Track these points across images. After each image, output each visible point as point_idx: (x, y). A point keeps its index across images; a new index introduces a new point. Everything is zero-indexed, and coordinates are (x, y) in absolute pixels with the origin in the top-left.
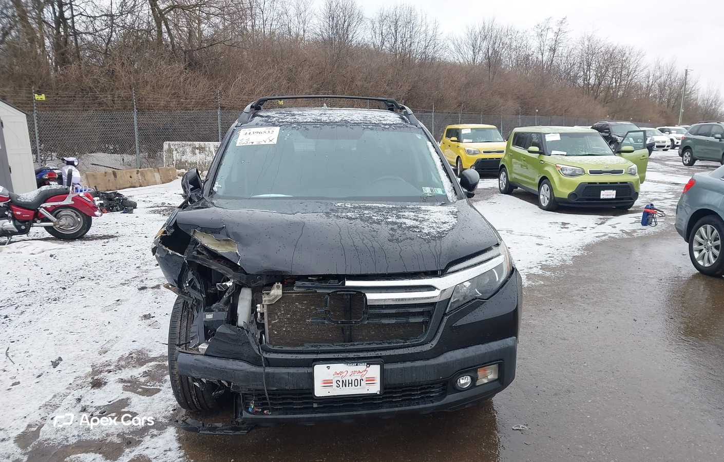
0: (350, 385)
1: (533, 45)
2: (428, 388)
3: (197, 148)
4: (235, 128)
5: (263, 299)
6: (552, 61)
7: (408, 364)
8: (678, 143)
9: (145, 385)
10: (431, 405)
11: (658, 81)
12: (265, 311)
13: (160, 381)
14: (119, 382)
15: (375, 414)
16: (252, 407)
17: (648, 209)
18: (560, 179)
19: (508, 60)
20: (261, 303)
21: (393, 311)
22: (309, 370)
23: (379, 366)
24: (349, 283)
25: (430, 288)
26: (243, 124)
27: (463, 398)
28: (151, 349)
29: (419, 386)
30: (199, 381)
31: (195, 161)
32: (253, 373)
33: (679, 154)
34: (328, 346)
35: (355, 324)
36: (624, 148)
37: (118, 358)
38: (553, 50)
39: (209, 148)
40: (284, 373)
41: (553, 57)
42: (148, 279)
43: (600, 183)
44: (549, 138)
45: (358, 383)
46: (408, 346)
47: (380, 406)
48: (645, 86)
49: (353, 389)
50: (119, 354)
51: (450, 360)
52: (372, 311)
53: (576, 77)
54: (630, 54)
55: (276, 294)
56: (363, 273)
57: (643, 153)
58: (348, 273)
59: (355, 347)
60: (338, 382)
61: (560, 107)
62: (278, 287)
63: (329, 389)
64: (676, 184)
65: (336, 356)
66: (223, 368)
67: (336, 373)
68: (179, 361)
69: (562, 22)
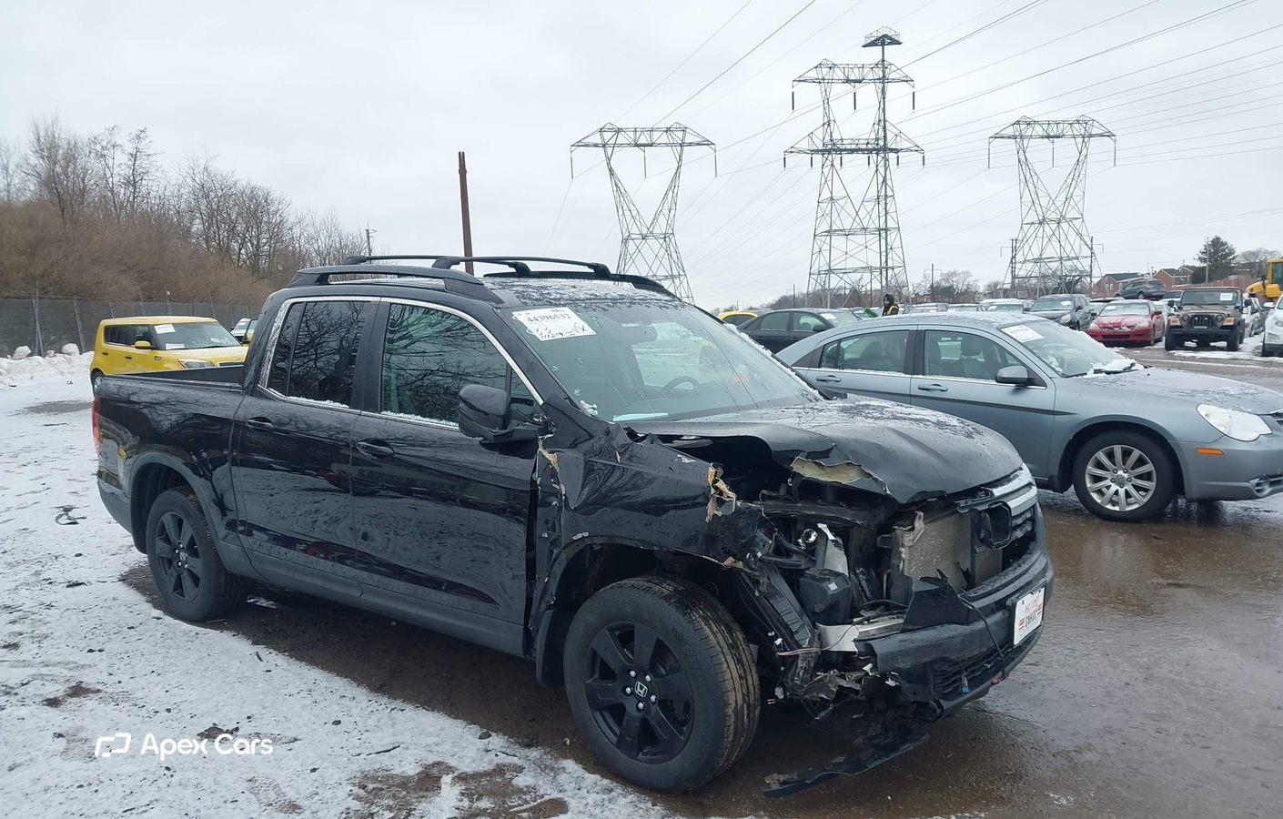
12: (907, 556)
22: (1006, 612)
38: (132, 184)
41: (134, 197)
55: (919, 527)
60: (1026, 619)
61: (201, 287)
62: (920, 517)
63: (1022, 632)
67: (1027, 608)
68: (877, 650)
69: (138, 137)
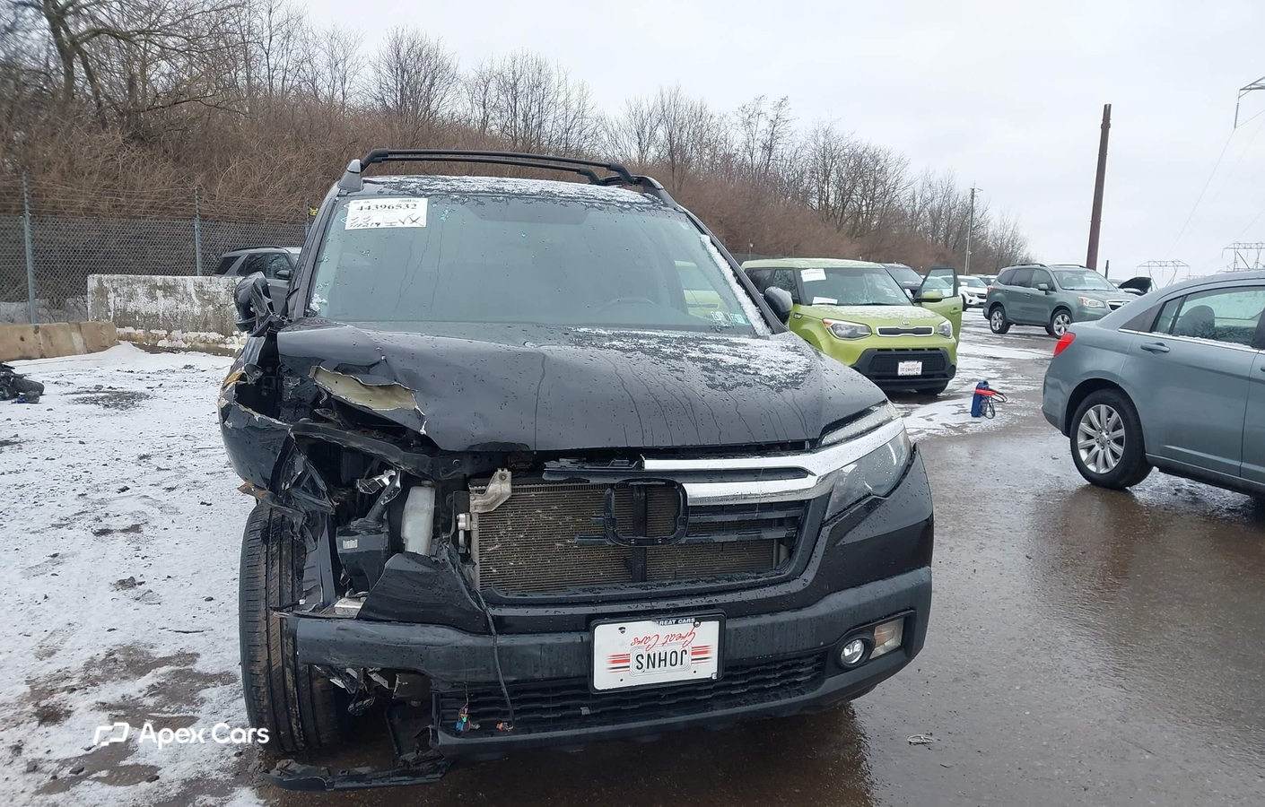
0: (663, 663)
1: (736, 139)
2: (794, 665)
3: (160, 288)
4: (337, 199)
5: (472, 503)
6: (768, 166)
7: (766, 619)
8: (971, 301)
9: (159, 712)
10: (801, 698)
11: (929, 207)
12: (475, 526)
13: (190, 702)
14: (99, 709)
15: (702, 720)
16: (465, 720)
17: (981, 389)
18: (832, 343)
19: (699, 159)
20: (467, 511)
21: (734, 518)
22: (586, 636)
23: (716, 624)
24: (651, 465)
25: (799, 472)
26: (352, 191)
27: (851, 683)
28: (155, 642)
29: (777, 662)
30: (341, 674)
31: (154, 312)
32: (469, 648)
33: (984, 315)
34: (615, 588)
35: (662, 544)
36: (926, 295)
37: (83, 662)
38: (769, 148)
39: (185, 287)
40: (531, 646)
41: (769, 160)
42: (111, 514)
43: (897, 350)
44: (807, 277)
45: (676, 658)
46: (764, 585)
47: (709, 706)
48: (909, 211)
49: (668, 671)
50: (86, 655)
51: (836, 609)
52: (693, 519)
53: (807, 193)
54: (885, 161)
55: (498, 491)
56: (677, 444)
57: (953, 303)
58: (648, 444)
59: (668, 589)
60: (640, 658)
61: (786, 241)
62: (502, 478)
63: (622, 674)
64: (995, 358)
65: (633, 607)
66: (403, 643)
67: (637, 641)
68: (300, 633)
69: (780, 105)
